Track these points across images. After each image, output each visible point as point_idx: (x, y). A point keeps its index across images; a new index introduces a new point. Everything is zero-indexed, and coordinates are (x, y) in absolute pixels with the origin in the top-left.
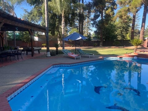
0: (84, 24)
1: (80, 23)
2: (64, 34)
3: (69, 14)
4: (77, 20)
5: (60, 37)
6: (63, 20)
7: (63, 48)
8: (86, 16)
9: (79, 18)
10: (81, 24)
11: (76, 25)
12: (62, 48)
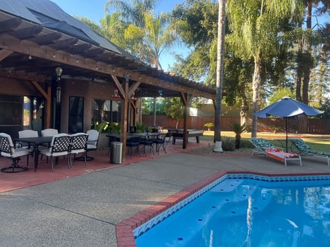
0: (311, 79)
1: (299, 75)
2: (257, 101)
4: (292, 68)
5: (246, 110)
6: (256, 69)
7: (254, 135)
8: (318, 58)
9: (296, 64)
10: (302, 79)
11: (287, 80)
12: (250, 133)
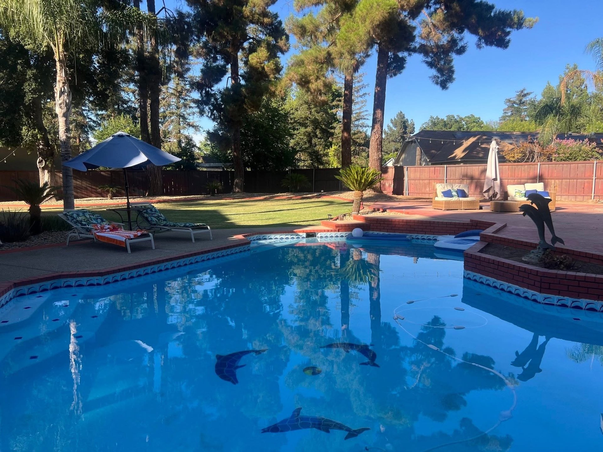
0: (163, 103)
1: (143, 95)
2: (68, 138)
3: (89, 53)
4: (131, 80)
5: (49, 154)
6: (60, 76)
7: (69, 205)
8: (170, 68)
9: (137, 73)
10: (149, 101)
11: (125, 102)
12: (61, 202)
